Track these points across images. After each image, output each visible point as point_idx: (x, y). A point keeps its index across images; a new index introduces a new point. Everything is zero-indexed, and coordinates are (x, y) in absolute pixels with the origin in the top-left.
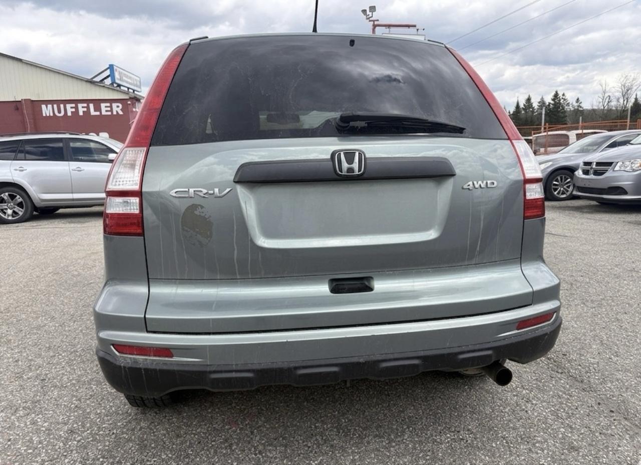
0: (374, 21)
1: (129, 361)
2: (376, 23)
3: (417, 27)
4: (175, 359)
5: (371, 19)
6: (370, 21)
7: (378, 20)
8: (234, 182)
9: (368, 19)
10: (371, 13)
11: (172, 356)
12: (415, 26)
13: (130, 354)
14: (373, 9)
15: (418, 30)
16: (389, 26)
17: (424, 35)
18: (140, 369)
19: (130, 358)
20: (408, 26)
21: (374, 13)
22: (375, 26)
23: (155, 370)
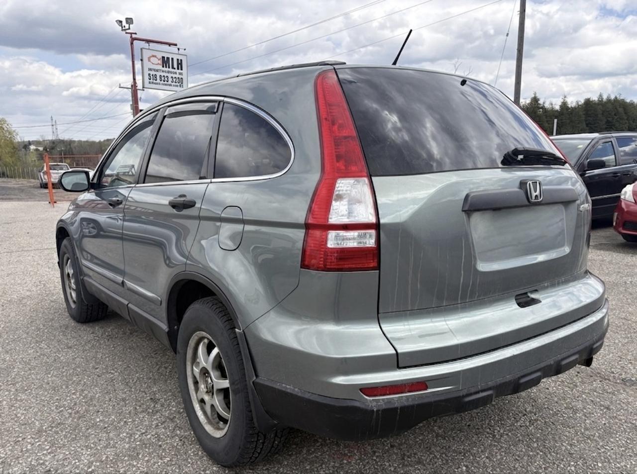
0: (131, 34)
1: (382, 403)
2: (134, 36)
3: (178, 47)
4: (429, 391)
5: (128, 31)
6: (127, 33)
7: (136, 34)
8: (463, 211)
9: (125, 30)
10: (128, 25)
11: (426, 388)
12: (176, 45)
13: (381, 395)
14: (129, 21)
15: (179, 49)
16: (148, 41)
17: (185, 55)
18: (396, 409)
19: (383, 400)
20: (170, 44)
21: (131, 25)
22: (133, 39)
23: (412, 406)
